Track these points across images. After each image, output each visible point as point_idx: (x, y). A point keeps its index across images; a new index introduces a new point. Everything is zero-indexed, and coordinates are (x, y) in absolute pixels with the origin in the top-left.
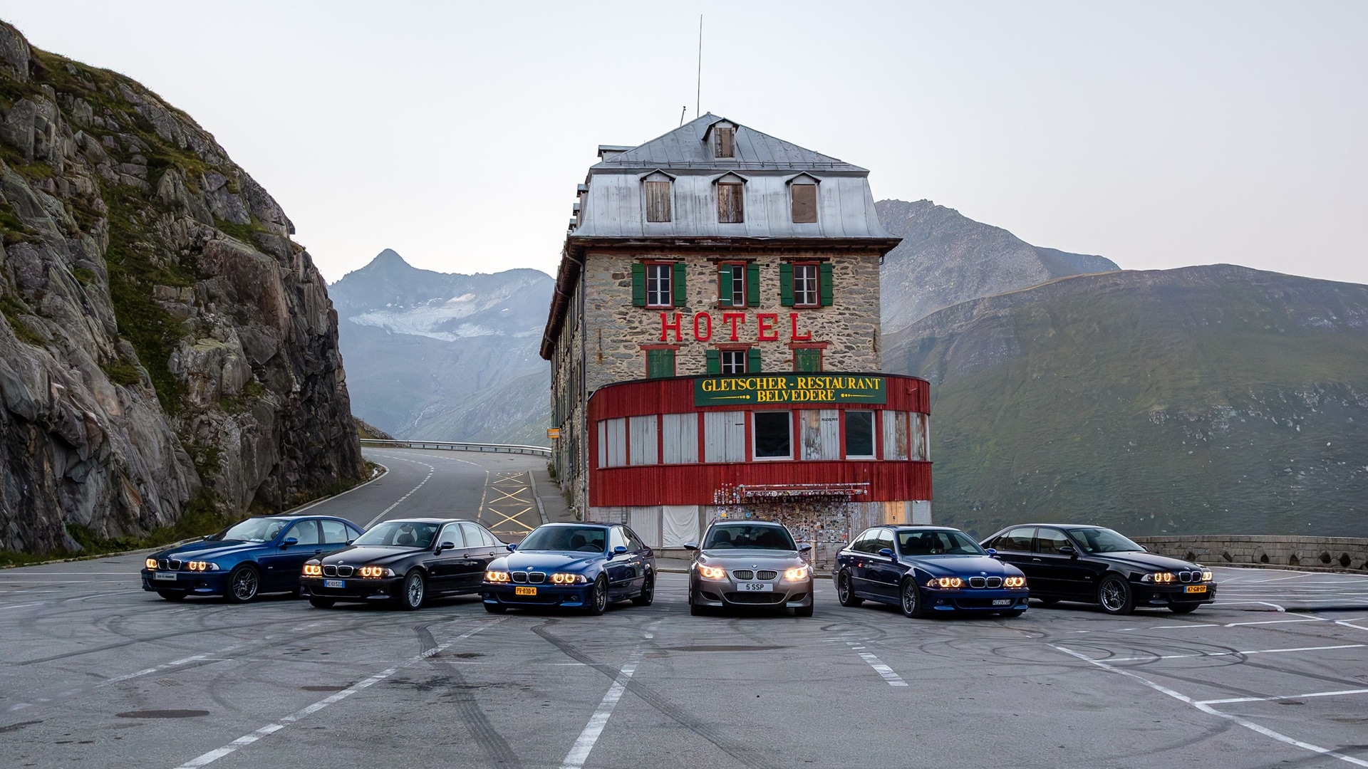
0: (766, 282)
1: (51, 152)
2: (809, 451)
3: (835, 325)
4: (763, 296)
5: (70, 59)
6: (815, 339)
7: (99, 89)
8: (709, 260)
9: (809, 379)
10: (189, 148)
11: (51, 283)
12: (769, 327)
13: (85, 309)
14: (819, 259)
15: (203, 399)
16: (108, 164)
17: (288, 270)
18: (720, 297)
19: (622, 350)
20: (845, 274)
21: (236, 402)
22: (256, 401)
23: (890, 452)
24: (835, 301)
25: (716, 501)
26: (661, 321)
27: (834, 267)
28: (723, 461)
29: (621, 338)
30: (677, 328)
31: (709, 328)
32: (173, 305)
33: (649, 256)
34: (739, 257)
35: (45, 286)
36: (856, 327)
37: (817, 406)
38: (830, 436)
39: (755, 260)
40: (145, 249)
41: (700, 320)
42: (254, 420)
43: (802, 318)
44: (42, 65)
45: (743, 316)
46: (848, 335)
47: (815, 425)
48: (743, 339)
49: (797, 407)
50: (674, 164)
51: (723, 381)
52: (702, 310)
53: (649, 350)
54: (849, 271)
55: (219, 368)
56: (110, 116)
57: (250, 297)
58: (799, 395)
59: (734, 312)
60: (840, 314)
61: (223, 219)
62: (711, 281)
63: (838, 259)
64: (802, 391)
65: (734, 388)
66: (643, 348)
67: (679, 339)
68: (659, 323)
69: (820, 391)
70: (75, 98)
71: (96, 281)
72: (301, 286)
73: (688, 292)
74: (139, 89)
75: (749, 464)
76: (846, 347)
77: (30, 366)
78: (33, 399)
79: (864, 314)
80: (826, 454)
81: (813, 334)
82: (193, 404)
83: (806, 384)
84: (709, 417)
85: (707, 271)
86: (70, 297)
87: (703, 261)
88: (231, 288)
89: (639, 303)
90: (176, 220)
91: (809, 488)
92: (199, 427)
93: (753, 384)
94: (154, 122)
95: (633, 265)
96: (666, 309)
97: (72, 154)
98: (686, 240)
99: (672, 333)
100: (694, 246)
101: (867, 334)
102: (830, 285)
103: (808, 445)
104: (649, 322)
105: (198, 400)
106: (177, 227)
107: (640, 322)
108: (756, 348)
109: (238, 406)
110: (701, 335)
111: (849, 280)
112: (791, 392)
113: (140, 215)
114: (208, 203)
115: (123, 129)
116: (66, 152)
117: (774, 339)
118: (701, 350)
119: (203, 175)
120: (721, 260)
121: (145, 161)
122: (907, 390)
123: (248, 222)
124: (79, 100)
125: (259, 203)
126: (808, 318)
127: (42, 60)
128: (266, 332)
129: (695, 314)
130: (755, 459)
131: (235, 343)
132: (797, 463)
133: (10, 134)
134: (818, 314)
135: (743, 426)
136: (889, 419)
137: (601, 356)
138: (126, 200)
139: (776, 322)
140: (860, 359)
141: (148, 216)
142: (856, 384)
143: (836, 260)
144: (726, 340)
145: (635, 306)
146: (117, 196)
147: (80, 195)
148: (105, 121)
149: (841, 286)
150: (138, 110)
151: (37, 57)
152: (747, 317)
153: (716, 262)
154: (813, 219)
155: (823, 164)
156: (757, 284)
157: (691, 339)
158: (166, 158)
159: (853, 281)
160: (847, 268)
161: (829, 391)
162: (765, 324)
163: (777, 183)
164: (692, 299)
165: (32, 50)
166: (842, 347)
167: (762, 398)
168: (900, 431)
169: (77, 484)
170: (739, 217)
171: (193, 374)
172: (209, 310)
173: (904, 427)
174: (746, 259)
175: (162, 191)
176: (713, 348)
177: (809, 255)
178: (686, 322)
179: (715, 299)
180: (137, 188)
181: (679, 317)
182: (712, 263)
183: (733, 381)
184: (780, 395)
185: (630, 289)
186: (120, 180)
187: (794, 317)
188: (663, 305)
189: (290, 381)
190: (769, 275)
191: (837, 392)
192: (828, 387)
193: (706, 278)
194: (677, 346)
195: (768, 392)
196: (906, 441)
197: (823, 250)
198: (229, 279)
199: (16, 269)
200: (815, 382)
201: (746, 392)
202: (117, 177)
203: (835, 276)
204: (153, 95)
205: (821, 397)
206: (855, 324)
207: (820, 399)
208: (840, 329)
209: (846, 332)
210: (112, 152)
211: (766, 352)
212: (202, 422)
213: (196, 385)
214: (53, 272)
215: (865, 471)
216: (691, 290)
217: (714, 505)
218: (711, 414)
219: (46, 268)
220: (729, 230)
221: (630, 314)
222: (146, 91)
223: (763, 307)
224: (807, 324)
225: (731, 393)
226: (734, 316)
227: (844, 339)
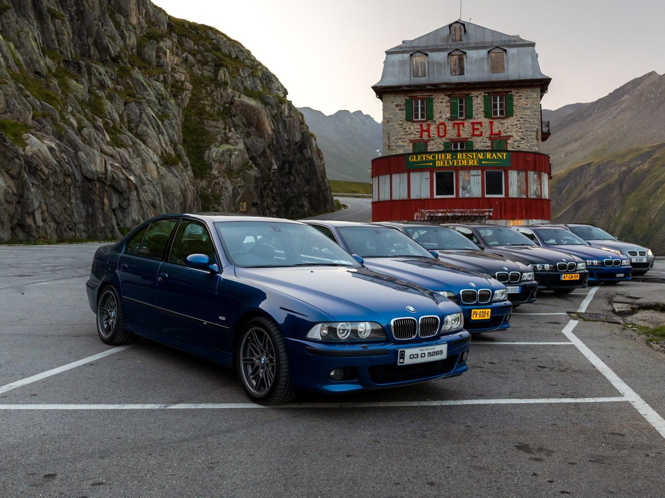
0: (476, 105)
1: (165, 63)
2: (464, 193)
3: (515, 127)
4: (474, 113)
5: (185, 20)
6: (503, 134)
7: (198, 33)
8: (445, 95)
9: (464, 154)
10: (237, 57)
11: (142, 120)
12: (478, 129)
13: (159, 131)
14: (505, 92)
15: (219, 172)
16: (197, 67)
17: (275, 111)
18: (451, 114)
19: (400, 143)
20: (520, 99)
21: (235, 173)
22: (246, 173)
23: (514, 192)
24: (514, 114)
25: (415, 219)
26: (420, 128)
27: (514, 96)
28: (419, 198)
29: (400, 137)
30: (428, 131)
31: (445, 131)
32: (212, 129)
33: (414, 95)
34: (462, 93)
35: (140, 122)
36: (527, 127)
37: (468, 168)
38: (476, 184)
39: (470, 94)
40: (205, 105)
41: (440, 126)
42: (243, 182)
43: (496, 123)
44: (173, 24)
45: (463, 124)
46: (522, 132)
47: (467, 178)
48: (464, 135)
49: (458, 169)
50: (429, 46)
51: (419, 156)
52: (441, 121)
53: (412, 142)
54: (523, 97)
55: (229, 158)
56: (201, 45)
57: (252, 125)
58: (458, 162)
59: (459, 122)
60: (518, 121)
61: (250, 89)
62: (447, 106)
63: (516, 91)
64: (460, 161)
65: (424, 160)
66: (411, 141)
67: (429, 136)
68: (419, 129)
69: (470, 160)
70: (186, 38)
71: (171, 118)
72: (285, 119)
73: (434, 112)
74: (216, 32)
75: (432, 199)
76: (521, 138)
77: (94, 155)
78: (94, 170)
79: (532, 121)
80: (474, 194)
81: (502, 132)
82: (214, 174)
83: (462, 156)
84: (413, 175)
85: (444, 101)
86: (150, 126)
87: (443, 96)
88: (244, 120)
89: (409, 119)
90: (224, 90)
91: (459, 212)
92: (214, 185)
93: (434, 157)
94: (221, 47)
95: (406, 100)
96: (422, 121)
97: (179, 63)
98: (432, 85)
99: (425, 134)
100: (436, 88)
101: (532, 131)
102: (512, 105)
103: (463, 189)
104: (414, 128)
105: (216, 173)
106: (224, 94)
107: (410, 129)
108: (471, 140)
109: (236, 175)
110: (441, 134)
111: (523, 101)
112: (454, 161)
113: (207, 89)
114: (242, 82)
115: (206, 51)
116: (176, 62)
117: (481, 135)
118: (441, 142)
119: (240, 70)
120: (452, 95)
121: (214, 65)
122: (525, 159)
123: (261, 90)
124: (187, 39)
125: (270, 81)
126: (500, 124)
127: (174, 22)
128: (259, 141)
129: (438, 123)
130: (436, 197)
131: (241, 146)
132: (458, 198)
133: (145, 56)
134: (504, 121)
135: (429, 180)
136: (513, 175)
137: (389, 146)
138: (202, 83)
139: (481, 126)
140: (529, 145)
141: (210, 89)
142: (491, 156)
143: (515, 91)
144: (455, 136)
145: (407, 120)
146: (197, 82)
147: (177, 81)
148: (199, 48)
149: (518, 105)
150: (214, 41)
151: (172, 21)
152: (466, 124)
153: (449, 96)
154: (503, 70)
155: (510, 41)
156: (471, 106)
157: (436, 136)
158: (223, 62)
159: (525, 102)
160: (521, 96)
161: (475, 160)
162: (475, 127)
163: (483, 53)
164: (436, 116)
165: (170, 17)
166: (519, 138)
167: (438, 165)
168: (521, 181)
169: (125, 209)
170: (462, 72)
171: (214, 161)
172: (230, 131)
173: (523, 180)
174: (465, 94)
175: (219, 78)
176: (448, 141)
177: (500, 90)
178: (433, 128)
179: (448, 115)
180: (208, 77)
181: (429, 125)
182: (447, 97)
183: (424, 156)
184: (448, 163)
185: (404, 112)
186: (202, 74)
187: (491, 123)
188: (422, 119)
189: (272, 164)
190: (478, 101)
191: (480, 161)
192: (474, 157)
193: (444, 105)
194: (428, 141)
195: (441, 161)
196: (525, 187)
197: (508, 87)
198: (244, 117)
199: (128, 115)
200: (467, 156)
201: (430, 161)
202: (200, 73)
203: (515, 100)
204: (222, 34)
205: (471, 163)
206: (526, 125)
207: (470, 164)
208: (517, 129)
209: (521, 130)
210: (199, 61)
211: (476, 142)
212: (216, 183)
213: (215, 166)
214: (144, 115)
215: (497, 203)
216: (436, 111)
217: (414, 220)
218: (413, 173)
219: (141, 114)
220: (456, 79)
221: (404, 125)
222: (219, 32)
223: (474, 119)
224: (499, 127)
225: (423, 162)
226: (459, 124)
227: (520, 134)
